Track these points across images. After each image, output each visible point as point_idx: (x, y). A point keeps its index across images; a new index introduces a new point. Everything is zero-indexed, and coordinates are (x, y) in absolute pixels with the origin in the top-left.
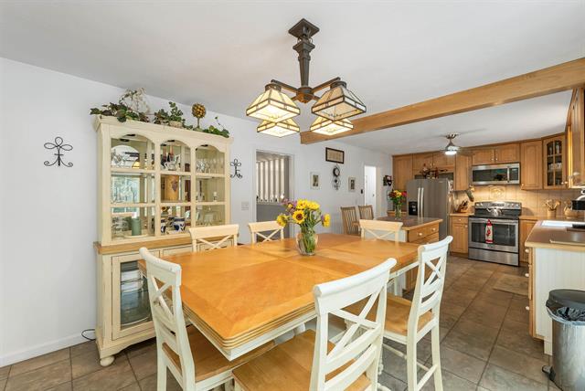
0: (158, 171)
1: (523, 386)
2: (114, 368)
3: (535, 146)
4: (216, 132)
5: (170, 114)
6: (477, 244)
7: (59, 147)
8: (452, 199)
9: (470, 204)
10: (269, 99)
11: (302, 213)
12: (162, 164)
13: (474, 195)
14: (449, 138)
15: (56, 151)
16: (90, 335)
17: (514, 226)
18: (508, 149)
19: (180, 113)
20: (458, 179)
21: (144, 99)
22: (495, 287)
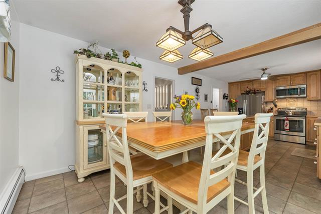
0: (106, 84)
1: (315, 204)
2: (85, 183)
3: (316, 74)
4: (135, 65)
5: (112, 55)
6: (278, 132)
7: (58, 71)
8: (264, 107)
9: (275, 109)
10: (170, 34)
11: (185, 101)
12: (108, 81)
13: (277, 104)
14: (263, 70)
15: (56, 73)
16: (72, 168)
17: (303, 121)
18: (299, 76)
19: (117, 55)
20: (267, 95)
21: (99, 48)
22: (292, 154)
